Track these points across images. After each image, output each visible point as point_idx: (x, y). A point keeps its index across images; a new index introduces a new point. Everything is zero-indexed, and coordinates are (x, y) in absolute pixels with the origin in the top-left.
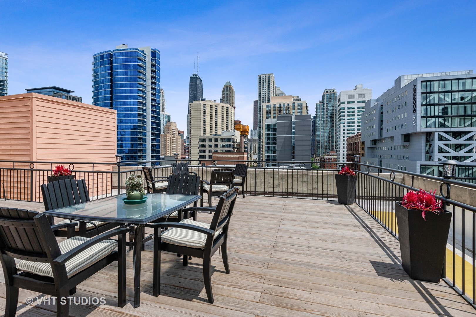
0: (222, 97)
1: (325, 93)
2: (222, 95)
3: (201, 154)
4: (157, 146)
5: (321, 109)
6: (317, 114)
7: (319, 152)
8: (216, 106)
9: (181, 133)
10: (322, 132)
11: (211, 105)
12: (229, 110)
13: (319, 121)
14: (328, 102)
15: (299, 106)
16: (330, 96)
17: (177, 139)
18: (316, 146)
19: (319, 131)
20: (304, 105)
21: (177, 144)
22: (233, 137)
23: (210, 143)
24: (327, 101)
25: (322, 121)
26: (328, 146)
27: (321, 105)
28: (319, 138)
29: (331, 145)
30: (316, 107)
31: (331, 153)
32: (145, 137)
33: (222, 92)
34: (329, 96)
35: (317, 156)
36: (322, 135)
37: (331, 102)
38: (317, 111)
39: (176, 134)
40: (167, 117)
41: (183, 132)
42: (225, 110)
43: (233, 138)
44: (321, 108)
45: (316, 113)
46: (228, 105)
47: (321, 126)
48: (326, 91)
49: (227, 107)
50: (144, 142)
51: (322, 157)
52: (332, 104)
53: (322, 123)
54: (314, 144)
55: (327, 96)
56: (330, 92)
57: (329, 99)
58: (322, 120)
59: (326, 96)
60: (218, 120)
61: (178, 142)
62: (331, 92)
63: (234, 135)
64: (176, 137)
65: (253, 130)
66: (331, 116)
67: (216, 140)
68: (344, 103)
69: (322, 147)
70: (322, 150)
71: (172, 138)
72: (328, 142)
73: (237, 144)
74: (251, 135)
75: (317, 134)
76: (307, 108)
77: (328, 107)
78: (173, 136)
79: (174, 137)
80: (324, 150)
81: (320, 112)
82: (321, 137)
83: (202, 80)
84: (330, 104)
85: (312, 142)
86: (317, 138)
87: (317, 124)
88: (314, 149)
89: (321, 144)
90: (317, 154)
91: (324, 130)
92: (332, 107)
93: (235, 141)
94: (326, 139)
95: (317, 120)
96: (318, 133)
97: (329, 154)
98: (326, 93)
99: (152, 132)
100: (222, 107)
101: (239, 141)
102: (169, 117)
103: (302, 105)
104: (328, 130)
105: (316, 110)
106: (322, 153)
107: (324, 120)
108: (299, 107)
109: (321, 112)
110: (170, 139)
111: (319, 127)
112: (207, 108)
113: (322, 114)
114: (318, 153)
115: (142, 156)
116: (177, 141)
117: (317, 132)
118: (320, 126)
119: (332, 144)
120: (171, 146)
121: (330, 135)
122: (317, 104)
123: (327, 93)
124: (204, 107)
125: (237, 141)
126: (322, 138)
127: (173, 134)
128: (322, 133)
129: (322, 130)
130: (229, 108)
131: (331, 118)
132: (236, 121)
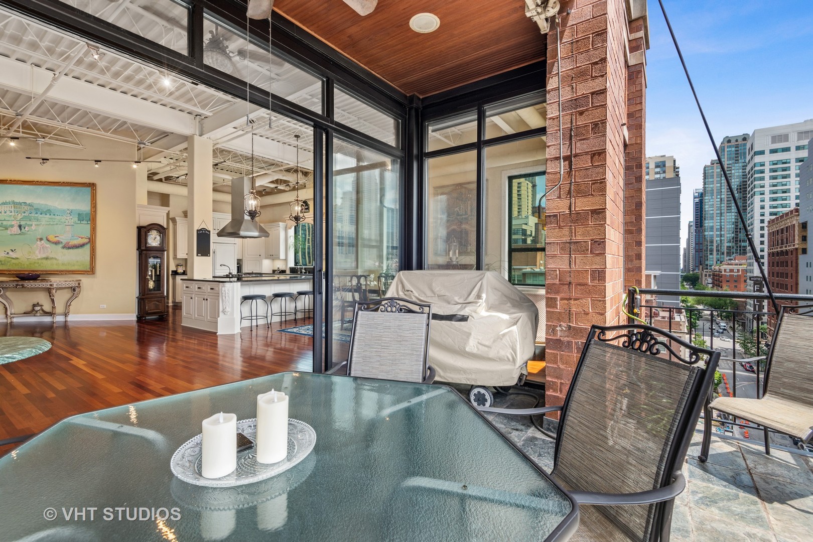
1: (723, 145)
5: (715, 176)
6: (706, 186)
7: (713, 258)
10: (719, 221)
13: (711, 200)
14: (731, 162)
15: (657, 167)
16: (737, 149)
18: (705, 248)
19: (712, 218)
20: (669, 164)
22: (524, 227)
24: (729, 159)
25: (719, 200)
26: (733, 247)
27: (715, 168)
28: (711, 233)
29: (740, 247)
30: (705, 173)
31: (738, 260)
34: (733, 149)
35: (707, 269)
36: (719, 227)
37: (740, 161)
38: (706, 180)
43: (523, 228)
44: (715, 174)
45: (705, 184)
47: (715, 208)
48: (727, 139)
51: (717, 268)
52: (741, 165)
53: (719, 203)
54: (701, 245)
55: (729, 149)
56: (737, 141)
57: (734, 155)
58: (719, 197)
59: (726, 150)
62: (740, 140)
63: (526, 224)
66: (740, 189)
68: (762, 153)
69: (718, 251)
70: (718, 256)
72: (736, 240)
73: (531, 238)
75: (706, 225)
76: (677, 170)
77: (733, 171)
80: (722, 256)
81: (712, 183)
82: (715, 230)
84: (736, 165)
85: (697, 243)
86: (706, 233)
87: (706, 207)
88: (701, 256)
89: (715, 244)
90: (707, 265)
91: (723, 218)
92: (741, 171)
93: (528, 233)
94: (728, 235)
95: (706, 198)
96: (707, 223)
97: (732, 261)
98: (726, 144)
101: (533, 235)
103: (664, 166)
104: (733, 217)
105: (705, 178)
106: (719, 262)
107: (723, 196)
108: (658, 170)
109: (715, 182)
111: (711, 212)
113: (719, 185)
114: (709, 263)
117: (706, 221)
118: (713, 210)
119: (743, 244)
121: (737, 226)
122: (705, 168)
123: (730, 144)
126: (718, 233)
128: (719, 224)
129: (719, 218)
131: (740, 192)
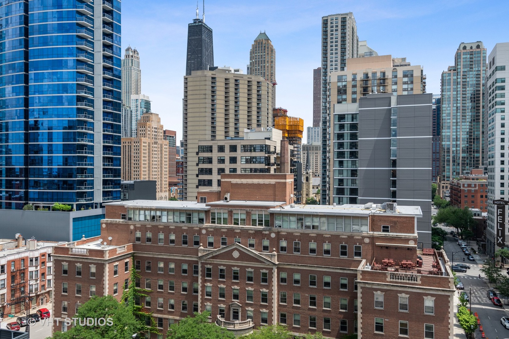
0: (251, 63)
1: (459, 51)
2: (251, 59)
3: (202, 177)
4: (115, 162)
5: (452, 84)
6: (444, 93)
7: (449, 170)
8: (236, 80)
9: (169, 135)
10: (455, 130)
11: (226, 79)
12: (262, 88)
13: (448, 109)
14: (466, 70)
15: (405, 76)
16: (471, 56)
17: (162, 147)
18: (442, 159)
19: (449, 128)
20: (417, 74)
21: (161, 157)
22: (268, 142)
23: (221, 154)
24: (465, 66)
25: (455, 108)
26: (467, 158)
27: (452, 74)
28: (448, 143)
29: (474, 158)
30: (443, 80)
31: (475, 174)
32: (92, 144)
33: (251, 52)
34: (468, 56)
35: (444, 180)
36: (455, 137)
37: (474, 69)
38: (444, 87)
39: (160, 138)
40: (143, 104)
41: (175, 133)
42: (254, 88)
43: (267, 144)
44: (452, 81)
45: (442, 91)
46: (261, 79)
47: (451, 117)
48: (462, 46)
49: (258, 82)
50: (89, 154)
51: (455, 181)
52: (475, 73)
53: (455, 111)
54: (438, 155)
55: (465, 56)
56: (471, 48)
57: (469, 63)
58: (455, 105)
59: (462, 56)
60: (240, 108)
61: (164, 153)
62: (474, 47)
63: (269, 139)
64: (160, 142)
65: (312, 128)
66: (474, 98)
67: (233, 148)
68: (503, 68)
69: (454, 161)
70: (455, 167)
71: (151, 145)
72: (468, 150)
73: (275, 156)
74: (308, 137)
75: (444, 134)
76: (424, 81)
77: (468, 79)
78: (153, 141)
79: (156, 143)
80: (458, 167)
81: (449, 90)
82: (451, 140)
83: (212, 32)
84: (471, 73)
85: (434, 151)
86: (443, 143)
87: (444, 115)
88: (438, 165)
89: (451, 155)
90: (444, 176)
91: (458, 127)
92: (475, 79)
93: (272, 149)
94: (462, 144)
95: (444, 106)
96: (445, 132)
97: (470, 176)
98: (463, 51)
99: (106, 133)
100: (249, 81)
101: (278, 150)
102: (147, 104)
103: (412, 76)
104: (468, 127)
105: (442, 85)
106: (455, 173)
107: (459, 105)
109: (452, 90)
110: (147, 147)
111: (448, 121)
112: (217, 84)
113: (455, 93)
114: (446, 174)
115: (86, 181)
116: (161, 150)
117: (444, 131)
118: (450, 119)
119: (476, 155)
120: (149, 160)
121: (470, 136)
122: (443, 74)
123: (465, 51)
124: (212, 82)
125: (275, 149)
126: (454, 143)
127: (153, 137)
128: (455, 134)
129: (455, 127)
130: (262, 84)
131: (474, 102)
132: (277, 110)
